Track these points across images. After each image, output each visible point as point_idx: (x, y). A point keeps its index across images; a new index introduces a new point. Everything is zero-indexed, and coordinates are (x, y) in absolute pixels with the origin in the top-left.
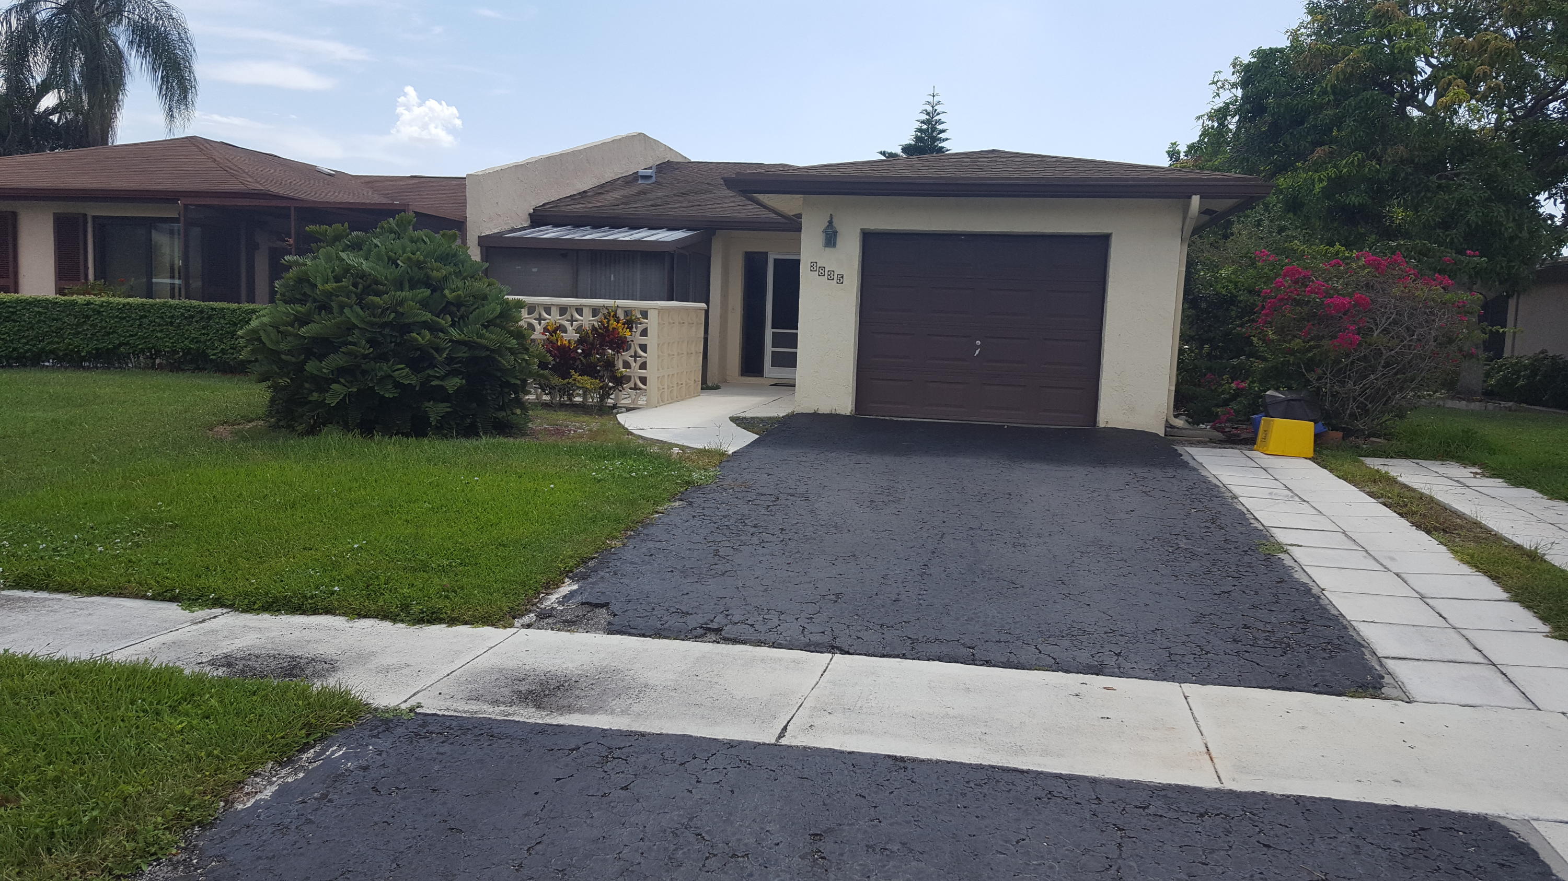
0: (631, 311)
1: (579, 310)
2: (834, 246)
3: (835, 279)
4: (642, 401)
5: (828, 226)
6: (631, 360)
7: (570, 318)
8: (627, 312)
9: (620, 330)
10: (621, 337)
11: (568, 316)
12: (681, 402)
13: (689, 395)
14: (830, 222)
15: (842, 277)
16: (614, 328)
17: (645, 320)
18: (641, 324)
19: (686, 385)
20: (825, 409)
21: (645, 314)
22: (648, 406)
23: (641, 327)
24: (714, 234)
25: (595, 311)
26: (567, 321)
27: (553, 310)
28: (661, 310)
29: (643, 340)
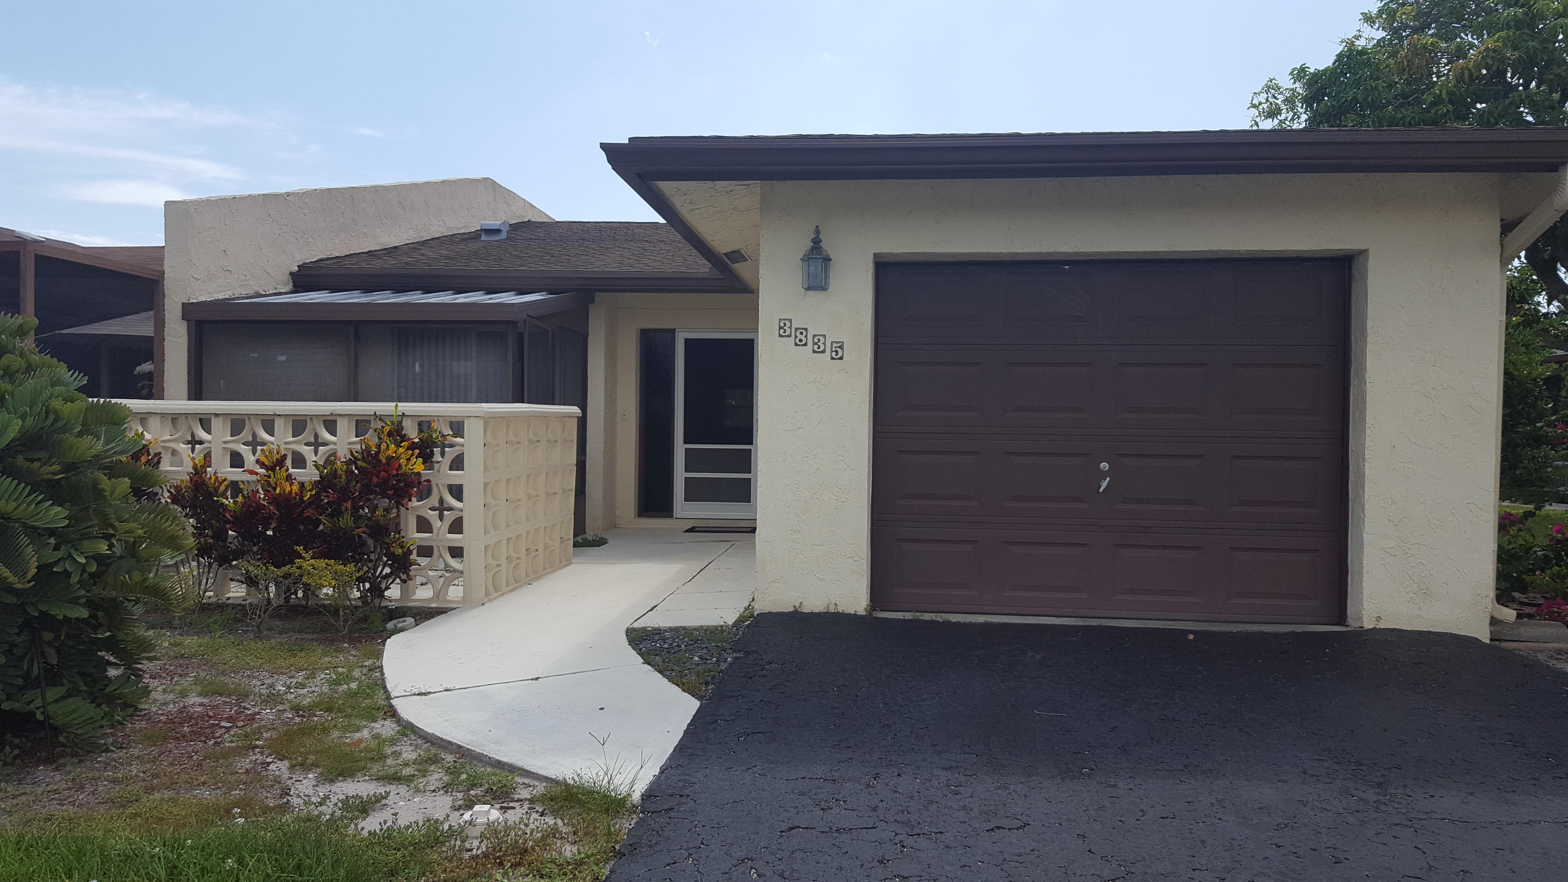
0: (429, 423)
1: (331, 425)
2: (824, 288)
3: (828, 350)
4: (455, 593)
5: (813, 249)
6: (432, 516)
7: (313, 440)
8: (424, 425)
9: (403, 461)
10: (405, 474)
11: (308, 436)
12: (536, 585)
13: (553, 565)
14: (816, 242)
15: (841, 347)
16: (389, 458)
17: (458, 440)
18: (451, 446)
19: (546, 548)
20: (814, 604)
21: (458, 428)
22: (469, 603)
23: (450, 453)
24: (593, 301)
25: (361, 425)
26: (307, 444)
27: (279, 424)
28: (488, 421)
29: (456, 477)
